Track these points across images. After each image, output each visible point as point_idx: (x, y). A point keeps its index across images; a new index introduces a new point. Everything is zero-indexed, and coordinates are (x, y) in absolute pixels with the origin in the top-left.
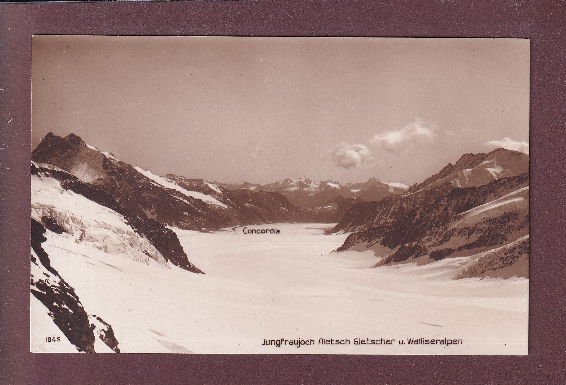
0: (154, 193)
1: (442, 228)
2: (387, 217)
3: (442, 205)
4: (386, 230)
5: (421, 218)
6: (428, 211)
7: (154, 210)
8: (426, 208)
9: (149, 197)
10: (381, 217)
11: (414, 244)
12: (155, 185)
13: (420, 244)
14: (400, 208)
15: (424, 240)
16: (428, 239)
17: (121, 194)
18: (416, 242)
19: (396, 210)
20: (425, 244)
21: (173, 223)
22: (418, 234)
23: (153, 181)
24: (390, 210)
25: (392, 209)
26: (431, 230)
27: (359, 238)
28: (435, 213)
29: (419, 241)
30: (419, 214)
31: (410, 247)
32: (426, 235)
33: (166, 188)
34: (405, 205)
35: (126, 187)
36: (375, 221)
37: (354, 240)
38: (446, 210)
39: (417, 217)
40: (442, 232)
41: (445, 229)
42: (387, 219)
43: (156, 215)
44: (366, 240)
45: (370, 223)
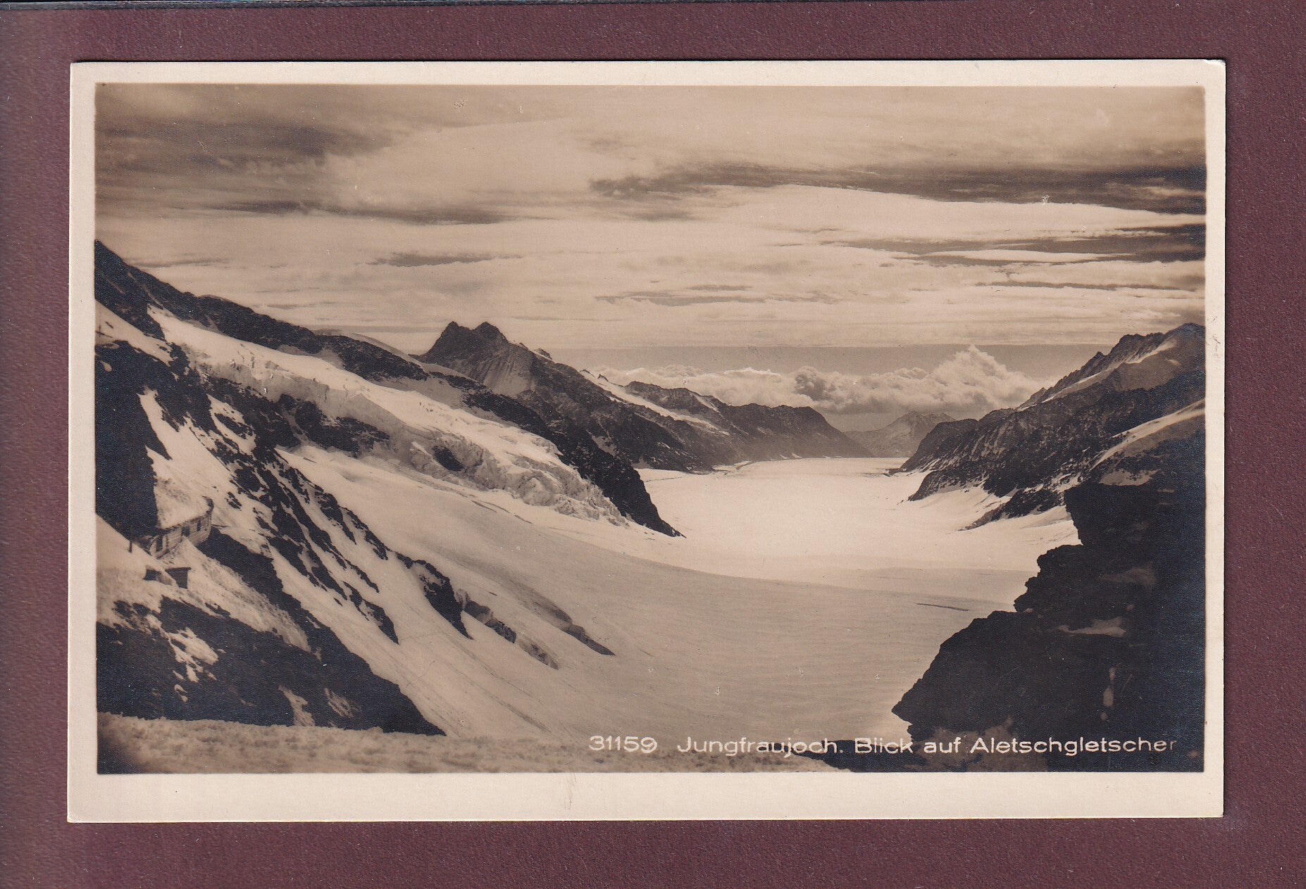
0: (610, 412)
1: (1087, 461)
2: (992, 443)
3: (1085, 421)
4: (991, 466)
5: (1049, 445)
6: (1062, 433)
7: (610, 438)
8: (1058, 427)
9: (602, 418)
10: (983, 445)
11: (1039, 488)
12: (612, 399)
13: (1049, 488)
14: (1015, 428)
15: (1055, 481)
16: (1062, 480)
17: (560, 415)
18: (1042, 486)
19: (1008, 433)
20: (1058, 488)
21: (641, 460)
22: (1046, 472)
23: (610, 393)
24: (997, 433)
25: (1001, 432)
26: (1068, 463)
27: (944, 479)
28: (1074, 435)
29: (1047, 482)
30: (1046, 437)
31: (1032, 494)
32: (1058, 473)
33: (630, 404)
34: (1022, 424)
35: (566, 403)
36: (973, 451)
37: (936, 483)
38: (1093, 430)
39: (1043, 442)
40: (1087, 466)
41: (1092, 463)
42: (993, 448)
43: (613, 447)
44: (956, 482)
45: (965, 455)
